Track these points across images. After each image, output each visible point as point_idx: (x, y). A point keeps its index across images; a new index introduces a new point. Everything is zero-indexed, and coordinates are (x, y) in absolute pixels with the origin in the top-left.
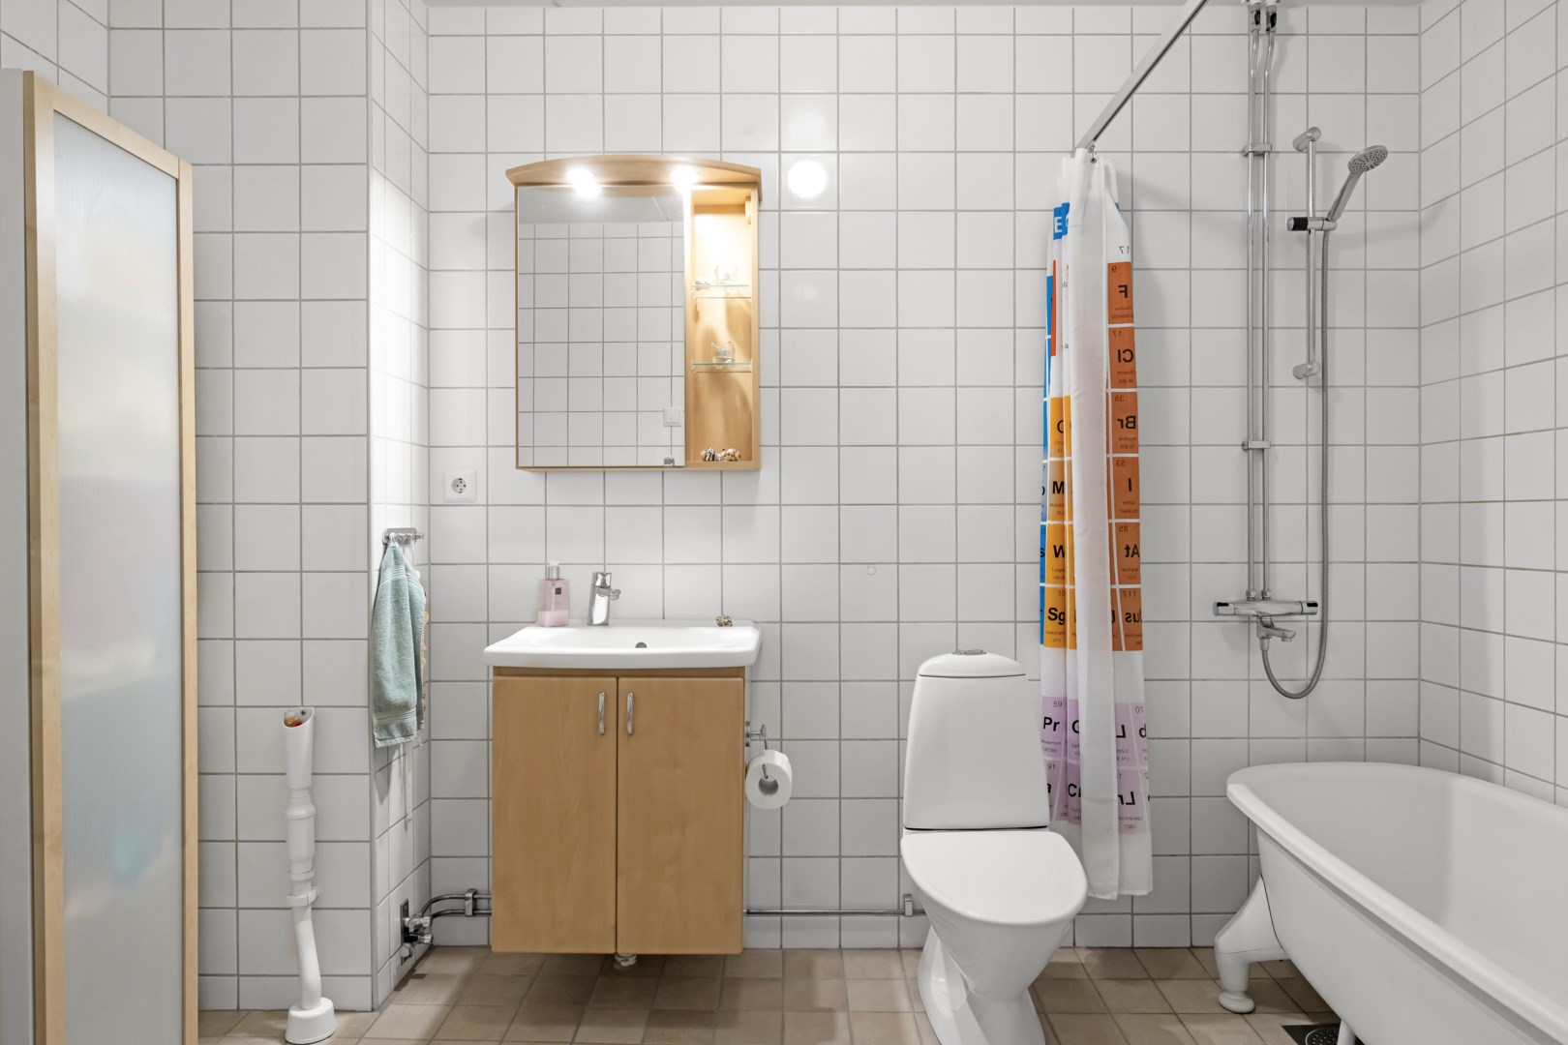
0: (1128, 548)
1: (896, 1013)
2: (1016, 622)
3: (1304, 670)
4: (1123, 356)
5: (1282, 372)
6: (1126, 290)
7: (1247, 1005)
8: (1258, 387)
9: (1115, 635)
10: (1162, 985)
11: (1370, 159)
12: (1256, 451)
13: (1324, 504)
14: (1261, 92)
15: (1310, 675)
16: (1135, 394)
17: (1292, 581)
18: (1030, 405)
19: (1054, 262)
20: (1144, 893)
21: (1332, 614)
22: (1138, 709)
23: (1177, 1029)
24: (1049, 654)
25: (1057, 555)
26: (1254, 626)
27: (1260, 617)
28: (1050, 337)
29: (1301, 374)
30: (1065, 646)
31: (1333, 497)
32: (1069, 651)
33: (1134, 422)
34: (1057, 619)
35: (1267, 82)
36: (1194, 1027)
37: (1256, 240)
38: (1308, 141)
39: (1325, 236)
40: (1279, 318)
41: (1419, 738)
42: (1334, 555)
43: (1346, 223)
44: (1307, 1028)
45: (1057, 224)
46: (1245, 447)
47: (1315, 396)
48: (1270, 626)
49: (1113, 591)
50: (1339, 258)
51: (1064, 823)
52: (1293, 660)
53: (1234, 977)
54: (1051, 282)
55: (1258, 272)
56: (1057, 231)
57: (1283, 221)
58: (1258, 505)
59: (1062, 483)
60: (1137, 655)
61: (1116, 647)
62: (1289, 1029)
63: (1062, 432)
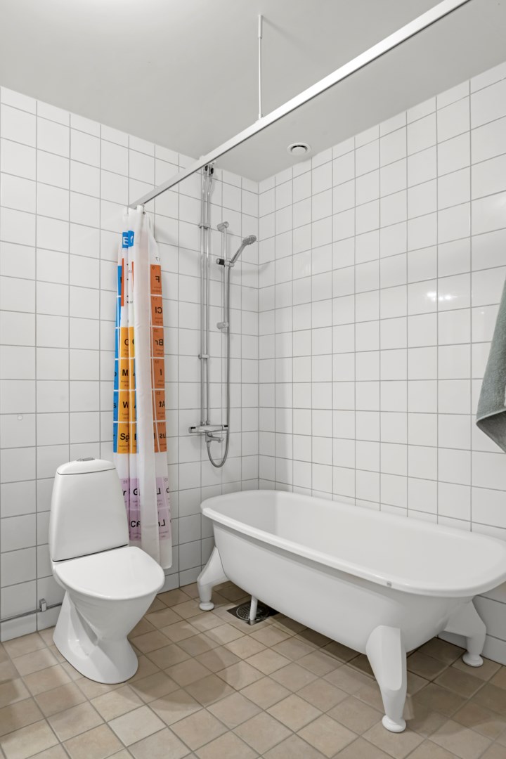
0: (160, 403)
1: (49, 668)
2: (100, 442)
3: (220, 454)
4: (157, 311)
5: (213, 326)
6: (159, 279)
7: (210, 606)
8: (204, 330)
9: (156, 445)
10: (174, 608)
11: (250, 241)
12: (203, 359)
13: (228, 383)
14: (206, 201)
15: (223, 456)
16: (162, 329)
17: (217, 417)
18: (107, 330)
19: (123, 259)
20: (170, 566)
21: (231, 431)
22: (166, 480)
23: (188, 626)
24: (120, 457)
25: (125, 407)
26: (204, 437)
27: (207, 432)
28: (120, 296)
29: (220, 326)
30: (129, 451)
31: (231, 381)
32: (132, 455)
33: (163, 342)
34: (124, 440)
35: (209, 197)
36: (194, 623)
37: (204, 265)
38: (223, 227)
39: (229, 269)
40: (212, 302)
41: (259, 478)
42: (232, 405)
43: (237, 265)
44: (235, 609)
45: (124, 241)
46: (200, 357)
47: (225, 336)
48: (211, 436)
49: (154, 423)
50: (234, 279)
51: (136, 542)
52: (217, 450)
53: (206, 594)
54: (121, 269)
55: (204, 281)
56: (124, 244)
57: (214, 260)
58: (204, 383)
59: (127, 371)
60: (165, 453)
61: (156, 451)
62: (229, 611)
63: (128, 345)
